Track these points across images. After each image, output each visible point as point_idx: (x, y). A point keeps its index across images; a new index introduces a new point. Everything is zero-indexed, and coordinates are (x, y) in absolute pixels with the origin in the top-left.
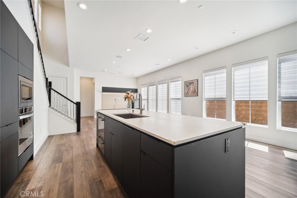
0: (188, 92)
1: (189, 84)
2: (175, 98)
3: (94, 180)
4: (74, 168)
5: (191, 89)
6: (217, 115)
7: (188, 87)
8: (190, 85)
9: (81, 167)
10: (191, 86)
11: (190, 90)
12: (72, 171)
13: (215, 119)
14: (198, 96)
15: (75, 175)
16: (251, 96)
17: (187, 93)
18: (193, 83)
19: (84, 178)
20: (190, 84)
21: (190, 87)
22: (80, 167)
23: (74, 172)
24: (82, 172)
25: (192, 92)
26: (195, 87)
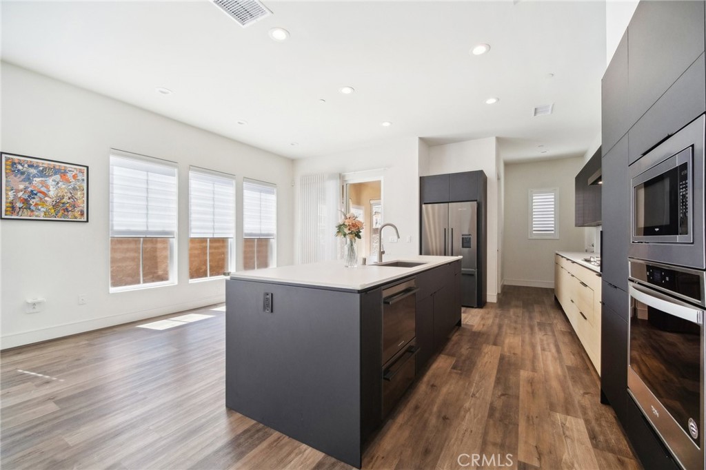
0: (27, 202)
1: (33, 170)
3: (461, 374)
4: (487, 414)
5: (51, 194)
6: (144, 275)
7: (29, 180)
8: (43, 175)
9: (469, 409)
10: (51, 183)
11: (46, 196)
12: (492, 410)
13: (142, 286)
14: (87, 221)
15: (489, 398)
16: (216, 231)
18: (63, 173)
19: (474, 384)
20: (41, 172)
21: (46, 187)
22: (472, 410)
23: (488, 406)
24: (473, 395)
25: (55, 206)
26: (74, 189)
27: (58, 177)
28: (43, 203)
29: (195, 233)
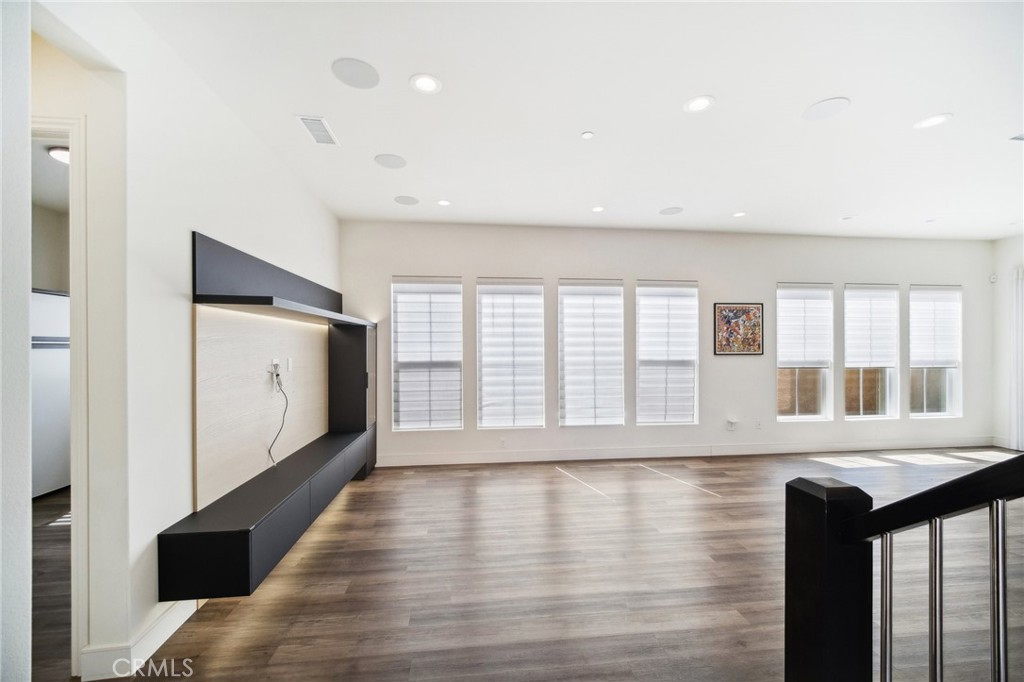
0: (728, 340)
1: (731, 314)
2: (665, 358)
5: (741, 332)
7: (729, 322)
8: (736, 316)
10: (741, 322)
11: (738, 333)
14: (763, 353)
17: (724, 343)
18: (746, 312)
20: (735, 314)
21: (738, 326)
25: (743, 342)
26: (754, 325)
27: (744, 317)
28: (737, 339)
29: (851, 362)
